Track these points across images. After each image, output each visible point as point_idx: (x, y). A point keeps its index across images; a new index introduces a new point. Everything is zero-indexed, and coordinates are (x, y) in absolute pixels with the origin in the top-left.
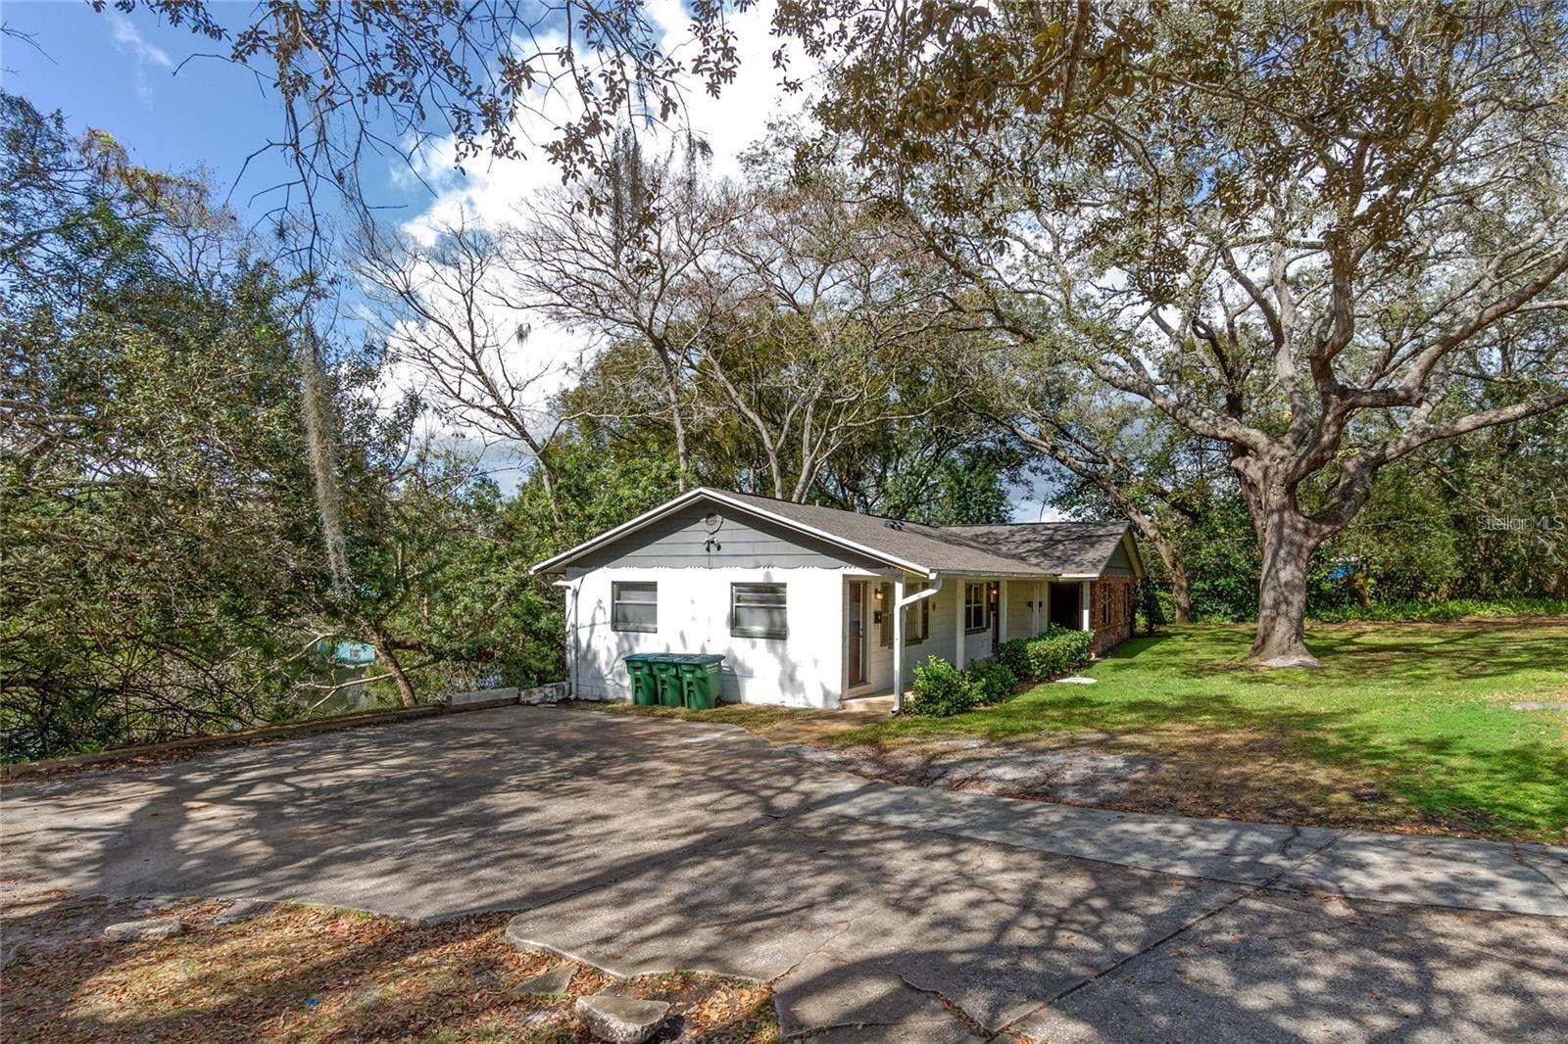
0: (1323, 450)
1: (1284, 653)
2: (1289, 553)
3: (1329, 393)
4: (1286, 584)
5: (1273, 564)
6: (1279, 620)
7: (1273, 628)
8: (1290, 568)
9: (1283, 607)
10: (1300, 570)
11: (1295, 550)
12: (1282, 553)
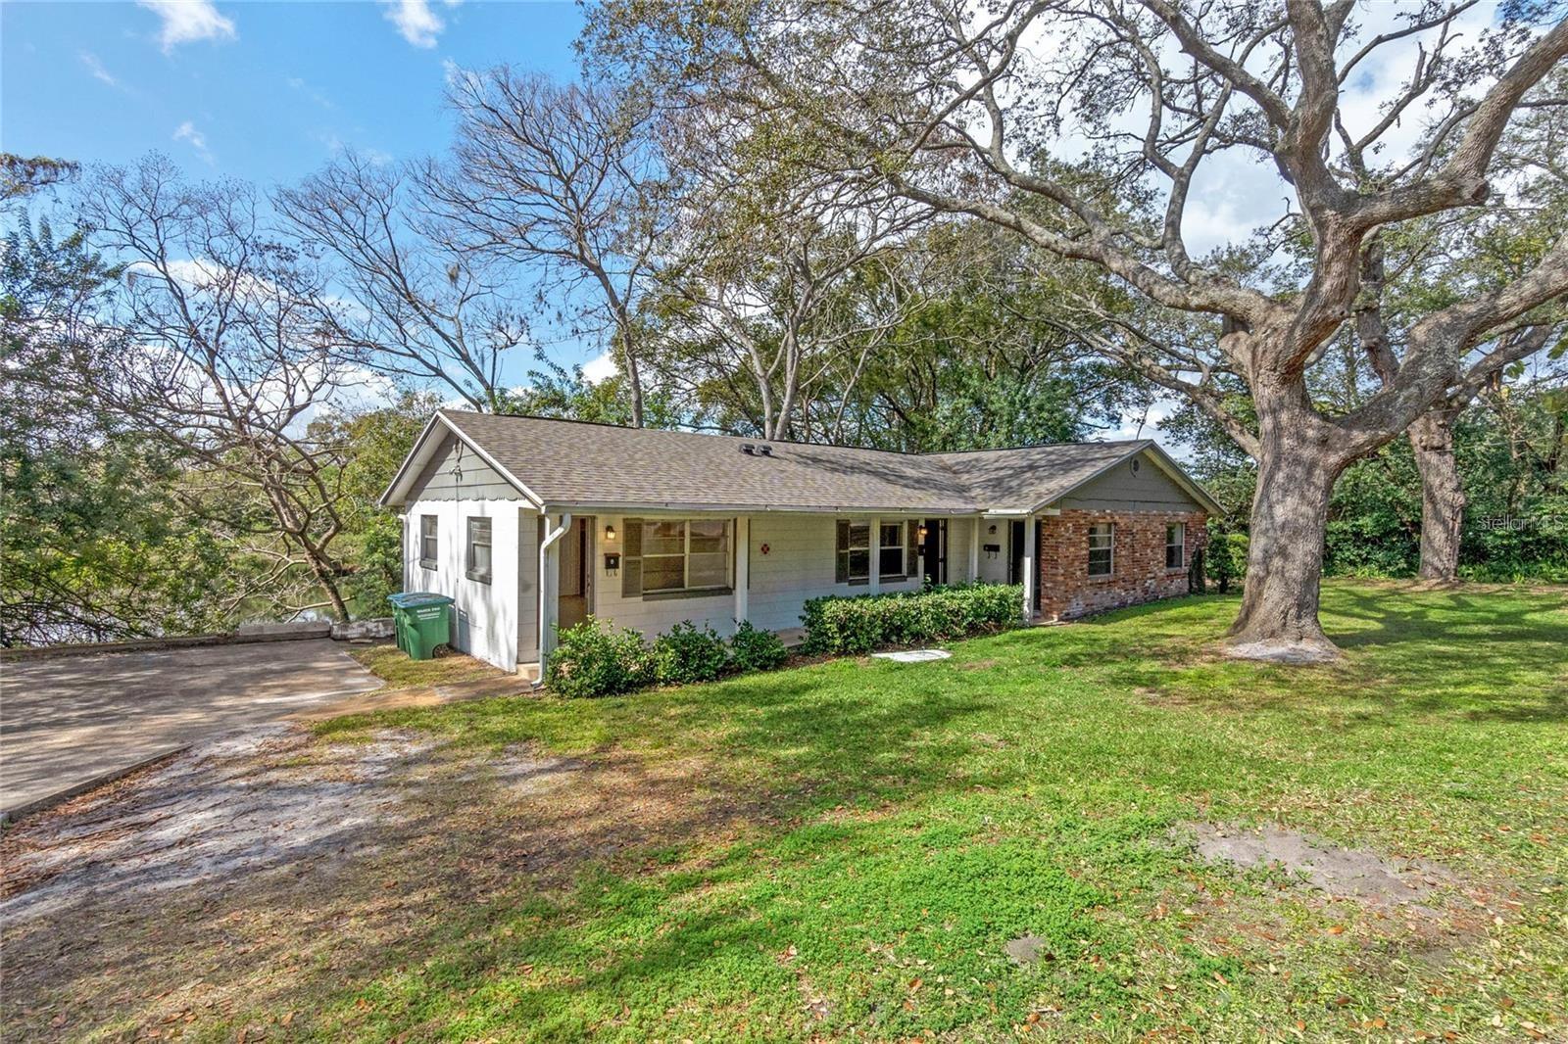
0: (1325, 306)
1: (1273, 634)
2: (1290, 478)
3: (1322, 208)
4: (1283, 527)
5: (1265, 495)
6: (1269, 581)
7: (1260, 594)
8: (1291, 501)
9: (1277, 562)
10: (1311, 504)
11: (1300, 472)
12: (1280, 477)
